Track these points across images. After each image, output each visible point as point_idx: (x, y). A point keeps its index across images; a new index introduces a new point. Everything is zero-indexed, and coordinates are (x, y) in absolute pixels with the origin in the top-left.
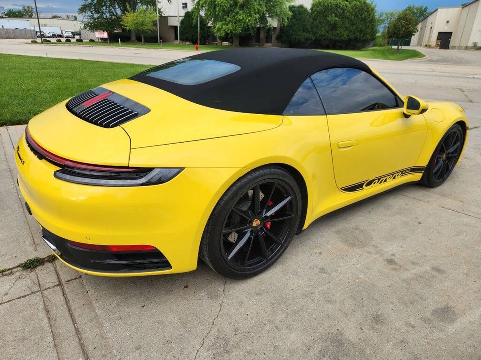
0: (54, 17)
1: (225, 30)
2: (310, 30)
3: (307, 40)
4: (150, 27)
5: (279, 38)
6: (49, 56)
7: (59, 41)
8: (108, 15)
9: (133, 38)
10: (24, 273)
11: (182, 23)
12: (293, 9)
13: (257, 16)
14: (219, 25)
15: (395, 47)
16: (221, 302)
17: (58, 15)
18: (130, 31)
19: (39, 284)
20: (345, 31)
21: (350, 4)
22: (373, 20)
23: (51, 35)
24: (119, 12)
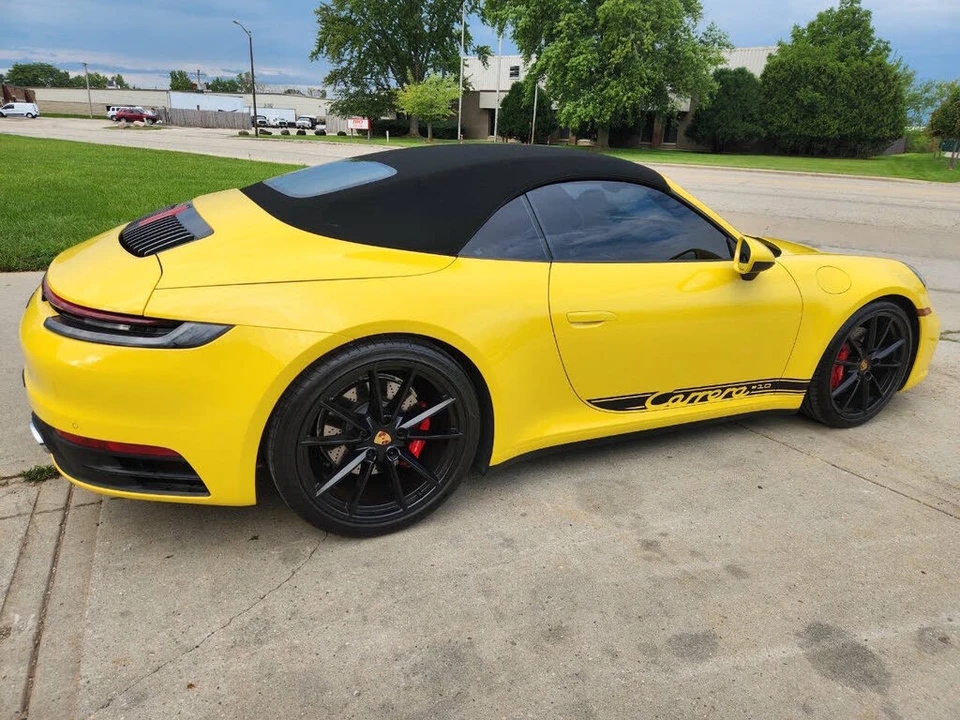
0: (289, 92)
1: (579, 116)
2: (757, 116)
3: (750, 135)
4: (443, 110)
5: (691, 133)
6: (254, 159)
7: (288, 133)
8: (374, 89)
9: (414, 130)
10: (24, 486)
11: (505, 103)
12: (723, 77)
13: (646, 90)
14: (569, 107)
15: (948, 155)
16: (296, 567)
17: (297, 87)
18: (409, 117)
19: (35, 506)
20: (835, 118)
21: (847, 65)
22: (897, 98)
23: (278, 122)
24: (393, 83)
